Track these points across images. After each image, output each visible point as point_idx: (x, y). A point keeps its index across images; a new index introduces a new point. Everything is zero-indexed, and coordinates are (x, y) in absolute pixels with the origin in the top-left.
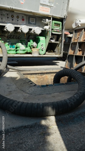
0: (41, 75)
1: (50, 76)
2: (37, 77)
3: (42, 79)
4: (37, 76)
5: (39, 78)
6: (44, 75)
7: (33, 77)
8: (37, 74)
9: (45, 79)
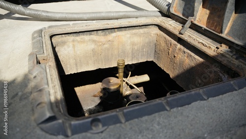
0: (105, 35)
1: (128, 36)
2: (94, 41)
3: (106, 46)
4: (94, 37)
5: (99, 42)
6: (114, 34)
7: (83, 42)
8: (93, 33)
9: (115, 43)
